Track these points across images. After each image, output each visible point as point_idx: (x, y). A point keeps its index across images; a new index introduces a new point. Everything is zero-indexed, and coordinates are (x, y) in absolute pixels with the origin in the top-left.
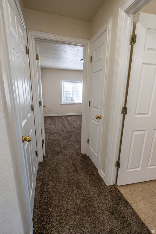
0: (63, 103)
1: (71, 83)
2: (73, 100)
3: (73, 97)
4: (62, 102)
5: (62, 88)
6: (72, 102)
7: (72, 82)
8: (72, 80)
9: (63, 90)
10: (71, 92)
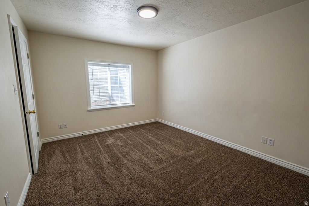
0: (92, 108)
1: (108, 68)
2: (113, 100)
3: (113, 95)
4: (90, 106)
5: (90, 77)
6: (112, 103)
7: (109, 66)
8: (110, 62)
9: (91, 82)
10: (109, 86)
